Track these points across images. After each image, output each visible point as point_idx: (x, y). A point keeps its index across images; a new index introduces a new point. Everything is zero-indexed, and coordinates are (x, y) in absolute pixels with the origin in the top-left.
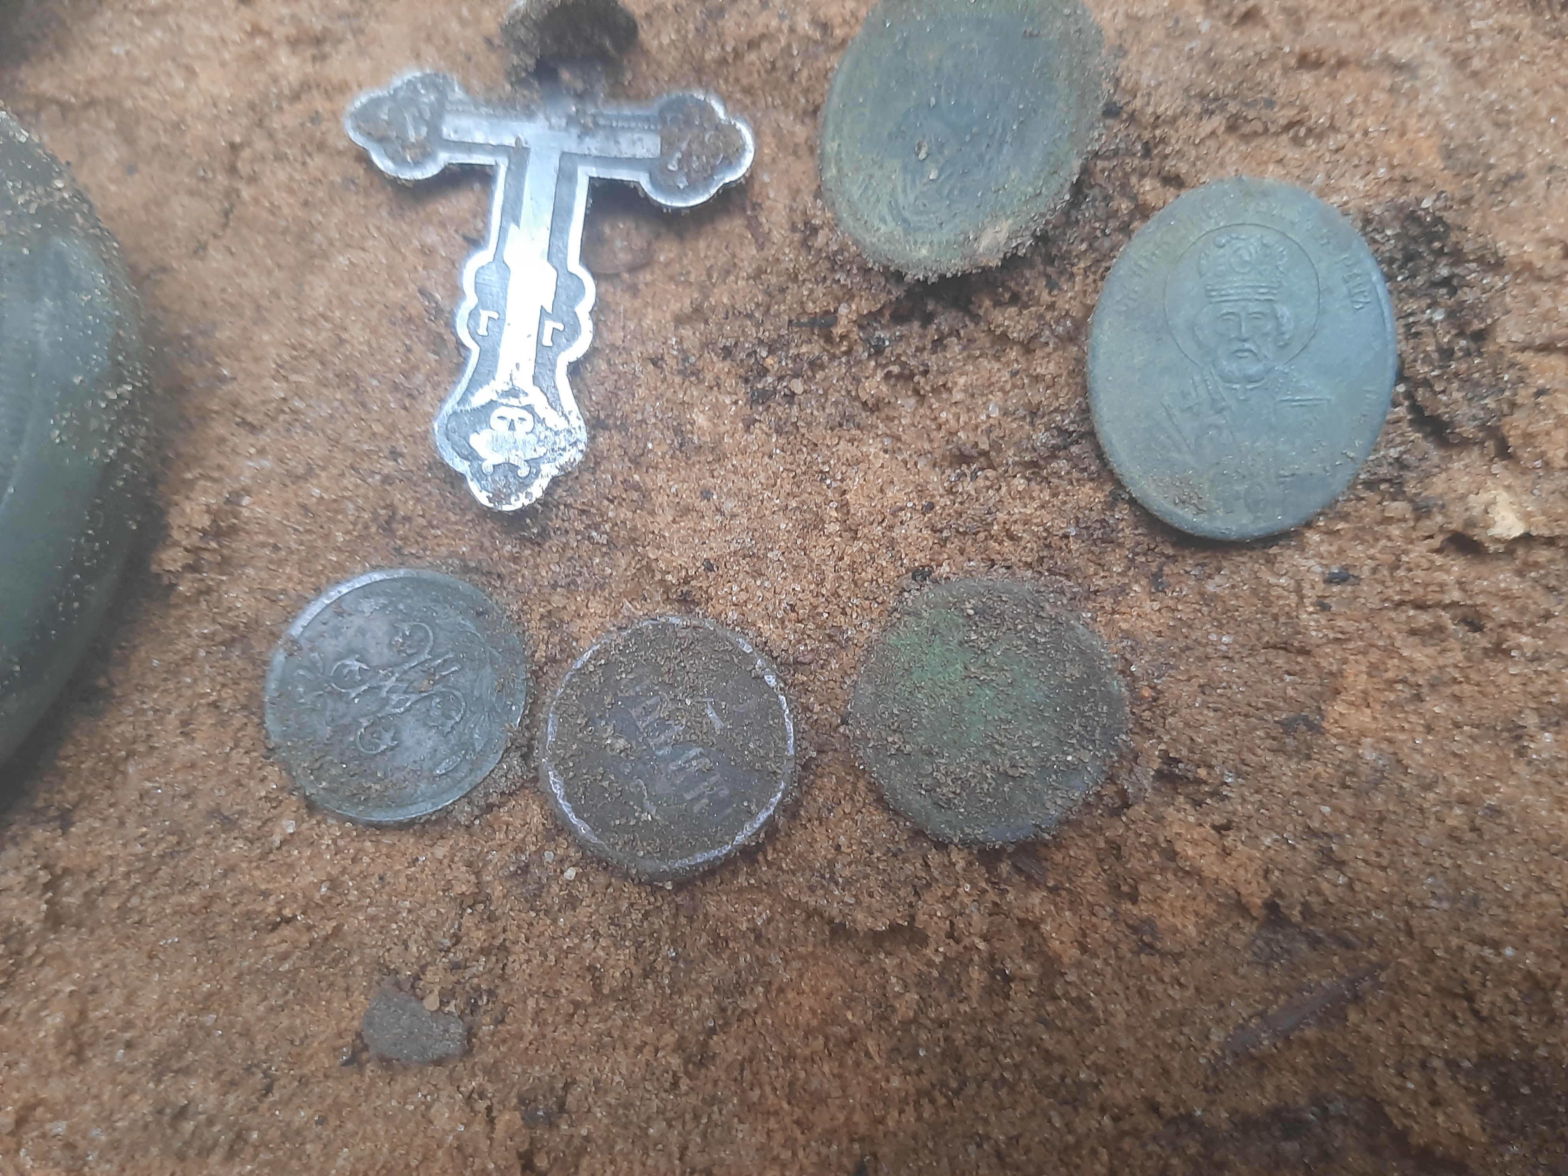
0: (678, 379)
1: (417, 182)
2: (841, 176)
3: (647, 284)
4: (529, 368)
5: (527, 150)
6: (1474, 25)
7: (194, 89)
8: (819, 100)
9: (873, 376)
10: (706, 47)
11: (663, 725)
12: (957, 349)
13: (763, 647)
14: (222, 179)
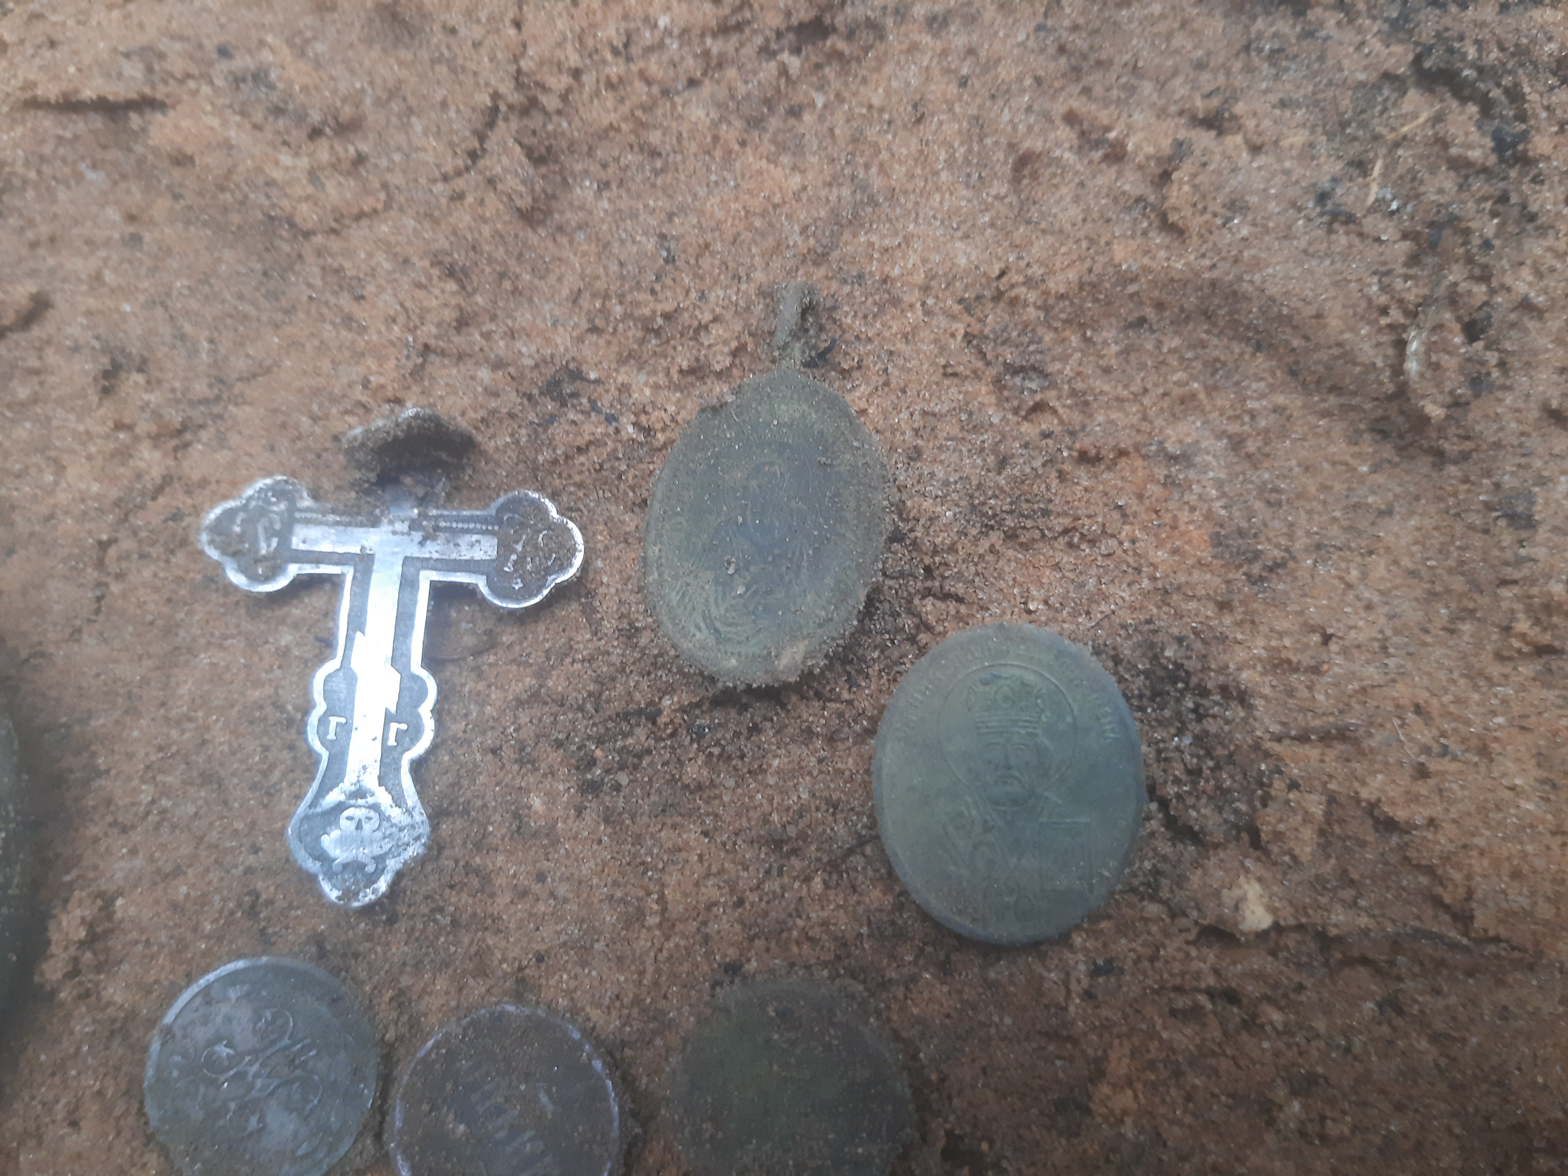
0: (516, 767)
1: (269, 595)
2: (661, 583)
3: (490, 665)
4: (374, 771)
5: (371, 557)
6: (1250, 404)
7: (63, 485)
8: (645, 494)
9: (695, 759)
10: (538, 451)
11: (499, 1111)
12: (771, 733)
13: (590, 1033)
14: (92, 574)
